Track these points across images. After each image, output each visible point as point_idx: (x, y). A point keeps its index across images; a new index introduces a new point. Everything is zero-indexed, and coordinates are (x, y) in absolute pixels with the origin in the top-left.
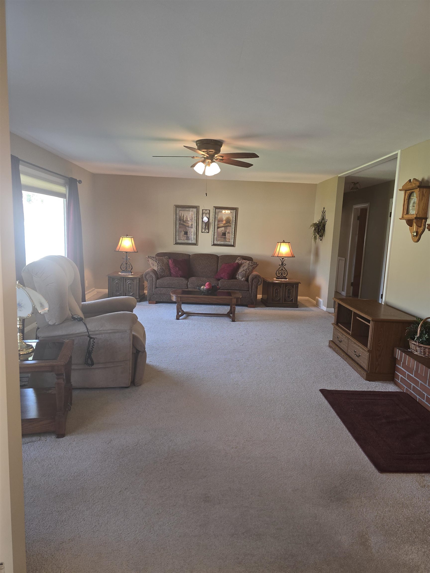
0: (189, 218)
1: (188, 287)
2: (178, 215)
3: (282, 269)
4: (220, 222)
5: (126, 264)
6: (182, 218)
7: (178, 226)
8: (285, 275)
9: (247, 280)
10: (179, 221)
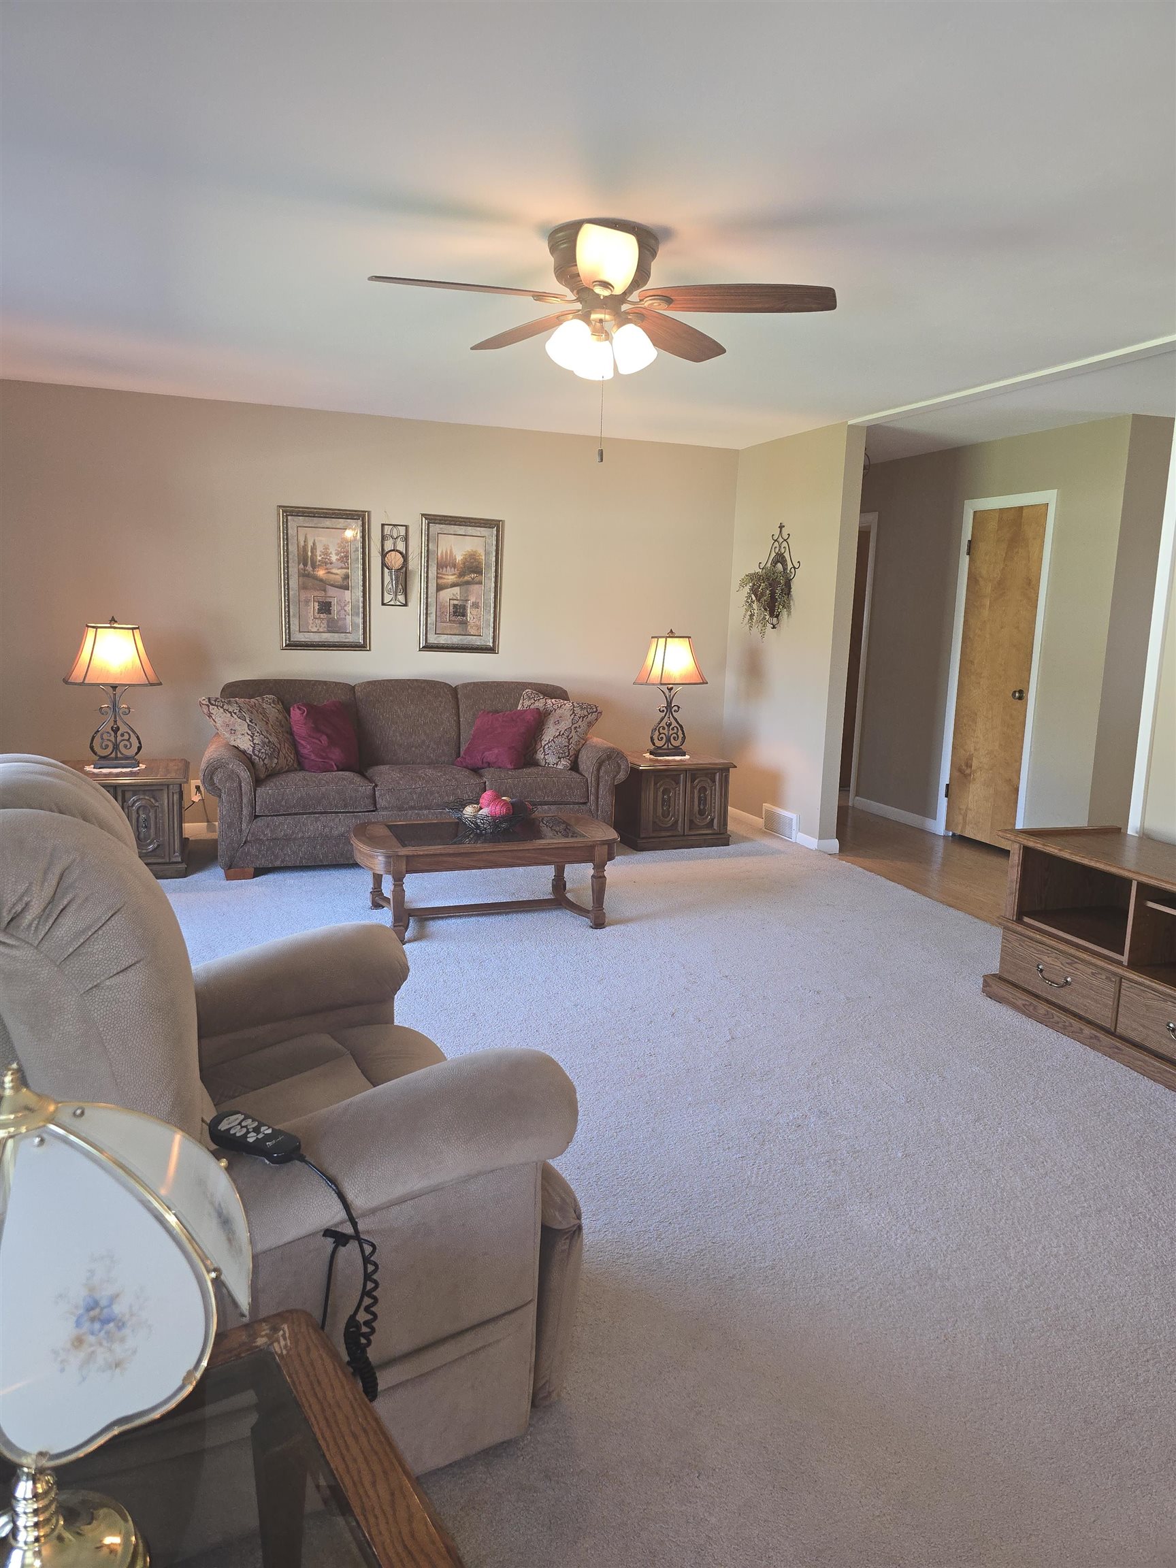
0: (334, 552)
1: (378, 806)
2: (292, 541)
3: (670, 724)
4: (445, 569)
5: (116, 734)
6: (309, 554)
7: (294, 583)
8: (676, 743)
9: (575, 767)
10: (299, 564)
